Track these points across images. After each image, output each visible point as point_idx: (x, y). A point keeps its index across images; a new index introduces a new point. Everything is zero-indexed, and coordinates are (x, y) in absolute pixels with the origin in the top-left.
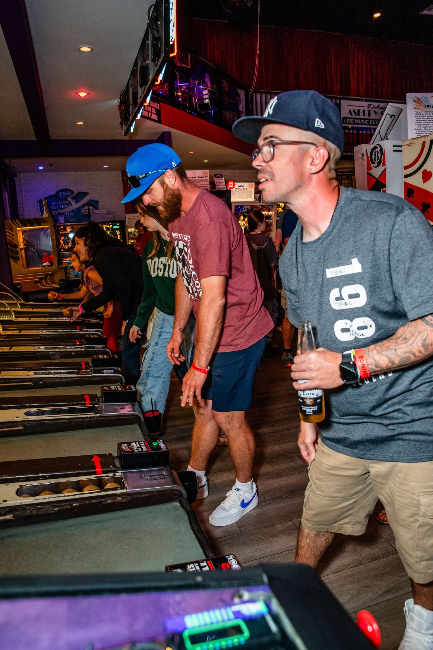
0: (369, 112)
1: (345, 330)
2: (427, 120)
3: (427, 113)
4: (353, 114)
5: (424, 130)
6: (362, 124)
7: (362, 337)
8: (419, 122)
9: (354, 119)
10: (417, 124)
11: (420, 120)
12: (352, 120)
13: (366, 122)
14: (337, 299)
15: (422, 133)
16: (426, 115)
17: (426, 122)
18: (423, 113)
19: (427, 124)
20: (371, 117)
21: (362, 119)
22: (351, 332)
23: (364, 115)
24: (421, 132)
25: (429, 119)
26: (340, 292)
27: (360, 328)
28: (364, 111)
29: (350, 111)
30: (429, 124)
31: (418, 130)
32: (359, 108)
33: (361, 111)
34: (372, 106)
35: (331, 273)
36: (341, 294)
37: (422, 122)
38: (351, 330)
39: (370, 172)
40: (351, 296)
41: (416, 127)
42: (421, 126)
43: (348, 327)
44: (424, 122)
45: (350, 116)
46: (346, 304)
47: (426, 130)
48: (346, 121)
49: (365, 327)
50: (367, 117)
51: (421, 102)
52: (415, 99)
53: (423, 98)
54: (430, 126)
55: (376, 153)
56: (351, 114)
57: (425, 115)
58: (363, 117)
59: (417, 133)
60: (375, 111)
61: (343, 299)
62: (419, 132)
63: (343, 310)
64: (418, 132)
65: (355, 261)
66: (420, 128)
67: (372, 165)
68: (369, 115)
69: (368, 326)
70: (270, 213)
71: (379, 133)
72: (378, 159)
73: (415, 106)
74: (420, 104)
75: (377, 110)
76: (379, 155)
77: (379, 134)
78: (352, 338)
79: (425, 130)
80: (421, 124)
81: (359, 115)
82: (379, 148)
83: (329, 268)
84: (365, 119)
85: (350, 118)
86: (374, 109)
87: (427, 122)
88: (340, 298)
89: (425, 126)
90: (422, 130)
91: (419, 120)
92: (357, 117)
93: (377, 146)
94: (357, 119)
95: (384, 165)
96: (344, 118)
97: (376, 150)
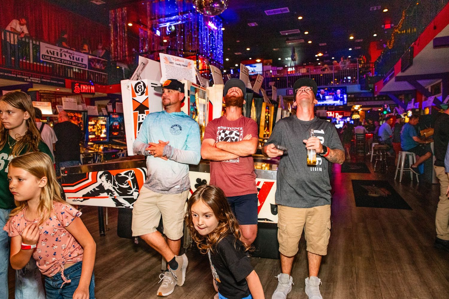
0: (61, 54)
3: (171, 67)
4: (49, 53)
6: (56, 61)
9: (51, 57)
10: (167, 72)
12: (49, 58)
13: (59, 60)
18: (169, 66)
20: (62, 58)
21: (56, 58)
23: (57, 55)
25: (172, 70)
28: (57, 53)
29: (47, 51)
32: (54, 50)
33: (55, 53)
34: (63, 51)
37: (169, 71)
39: (134, 98)
41: (166, 74)
45: (47, 54)
48: (45, 57)
50: (59, 57)
53: (168, 57)
55: (140, 87)
56: (48, 53)
58: (56, 57)
60: (65, 54)
67: (136, 94)
68: (61, 56)
72: (141, 91)
74: (167, 60)
75: (66, 54)
76: (143, 88)
77: (136, 74)
81: (54, 55)
82: (142, 84)
84: (58, 58)
85: (47, 56)
86: (64, 53)
90: (169, 76)
91: (167, 70)
92: (52, 56)
93: (141, 82)
94: (53, 57)
95: (147, 94)
96: (42, 55)
97: (140, 85)
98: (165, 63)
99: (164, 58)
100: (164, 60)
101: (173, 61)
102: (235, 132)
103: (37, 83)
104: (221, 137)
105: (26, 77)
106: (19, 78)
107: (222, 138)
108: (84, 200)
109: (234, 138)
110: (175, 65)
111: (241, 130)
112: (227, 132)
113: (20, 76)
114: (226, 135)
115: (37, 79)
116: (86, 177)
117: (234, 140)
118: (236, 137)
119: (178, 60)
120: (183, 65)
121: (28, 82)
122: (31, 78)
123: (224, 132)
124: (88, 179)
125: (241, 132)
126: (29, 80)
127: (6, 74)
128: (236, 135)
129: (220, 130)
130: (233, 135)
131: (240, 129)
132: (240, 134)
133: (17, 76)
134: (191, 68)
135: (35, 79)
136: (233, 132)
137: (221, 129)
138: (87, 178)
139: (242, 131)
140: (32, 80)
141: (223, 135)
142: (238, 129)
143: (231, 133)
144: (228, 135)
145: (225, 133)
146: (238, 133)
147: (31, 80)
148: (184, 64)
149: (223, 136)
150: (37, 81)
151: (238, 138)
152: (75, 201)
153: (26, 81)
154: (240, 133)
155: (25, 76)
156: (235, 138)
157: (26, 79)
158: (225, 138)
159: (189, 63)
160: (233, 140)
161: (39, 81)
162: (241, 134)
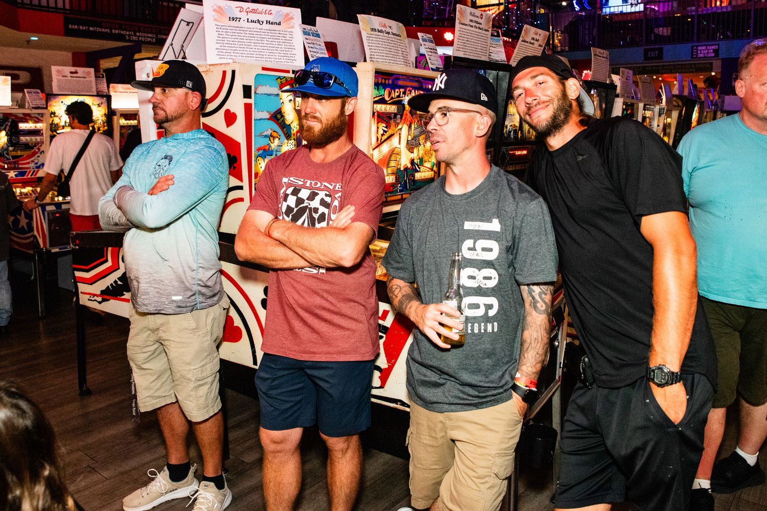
1: (472, 277)
2: (233, 37)
3: (232, 28)
5: (228, 51)
7: (485, 286)
8: (221, 39)
10: (219, 42)
11: (223, 36)
14: (470, 249)
15: (227, 54)
16: (231, 31)
17: (231, 40)
18: (227, 28)
19: (232, 43)
22: (477, 280)
24: (224, 54)
25: (235, 37)
26: (474, 243)
27: (485, 278)
30: (235, 43)
31: (220, 50)
35: (468, 225)
36: (474, 246)
37: (226, 39)
38: (477, 278)
40: (484, 249)
41: (218, 46)
42: (225, 45)
43: (475, 275)
44: (228, 39)
46: (477, 255)
47: (232, 51)
49: (490, 278)
51: (224, 12)
52: (215, 7)
53: (226, 7)
54: (236, 46)
57: (229, 31)
59: (219, 55)
61: (475, 250)
62: (222, 54)
63: (473, 260)
64: (220, 53)
65: (496, 221)
66: (222, 48)
69: (493, 278)
70: (39, 126)
71: (172, 45)
73: (216, 17)
74: (221, 14)
77: (171, 47)
78: (476, 285)
79: (230, 51)
80: (224, 42)
83: (467, 221)
87: (233, 40)
88: (473, 249)
89: (230, 45)
90: (226, 51)
91: (221, 36)
98: (216, 20)
99: (215, 10)
100: (214, 13)
101: (238, 15)
102: (322, 195)
103: (150, 43)
104: (288, 206)
105: (128, 33)
106: (115, 34)
107: (289, 209)
108: (104, 300)
109: (316, 210)
110: (243, 24)
111: (338, 192)
112: (304, 194)
113: (117, 32)
114: (299, 201)
115: (150, 35)
116: (104, 257)
117: (316, 216)
118: (322, 209)
119: (254, 11)
120: (268, 22)
121: (132, 41)
122: (138, 34)
123: (296, 192)
124: (106, 261)
125: (336, 196)
126: (134, 38)
127: (91, 29)
128: (323, 203)
129: (288, 187)
130: (315, 203)
131: (335, 186)
132: (332, 201)
133: (111, 31)
134: (293, 27)
135: (146, 35)
136: (317, 194)
137: (289, 185)
138: (104, 259)
139: (340, 194)
140: (140, 38)
141: (292, 201)
142: (331, 188)
143: (312, 197)
144: (306, 201)
145: (299, 195)
146: (328, 200)
147: (138, 37)
148: (271, 18)
149: (293, 205)
150: (149, 39)
151: (326, 211)
152: (91, 300)
153: (129, 41)
154: (333, 199)
155: (127, 31)
156: (320, 212)
157: (129, 36)
158: (295, 210)
159: (287, 15)
160: (314, 215)
161: (152, 38)
162: (336, 203)
